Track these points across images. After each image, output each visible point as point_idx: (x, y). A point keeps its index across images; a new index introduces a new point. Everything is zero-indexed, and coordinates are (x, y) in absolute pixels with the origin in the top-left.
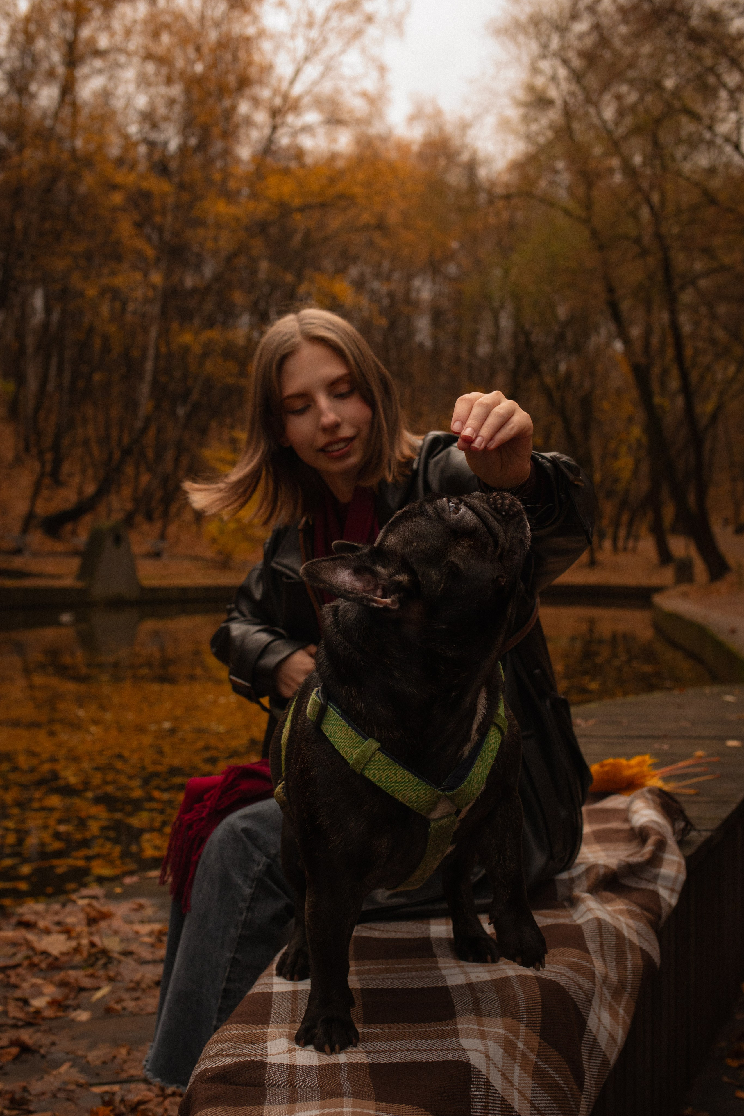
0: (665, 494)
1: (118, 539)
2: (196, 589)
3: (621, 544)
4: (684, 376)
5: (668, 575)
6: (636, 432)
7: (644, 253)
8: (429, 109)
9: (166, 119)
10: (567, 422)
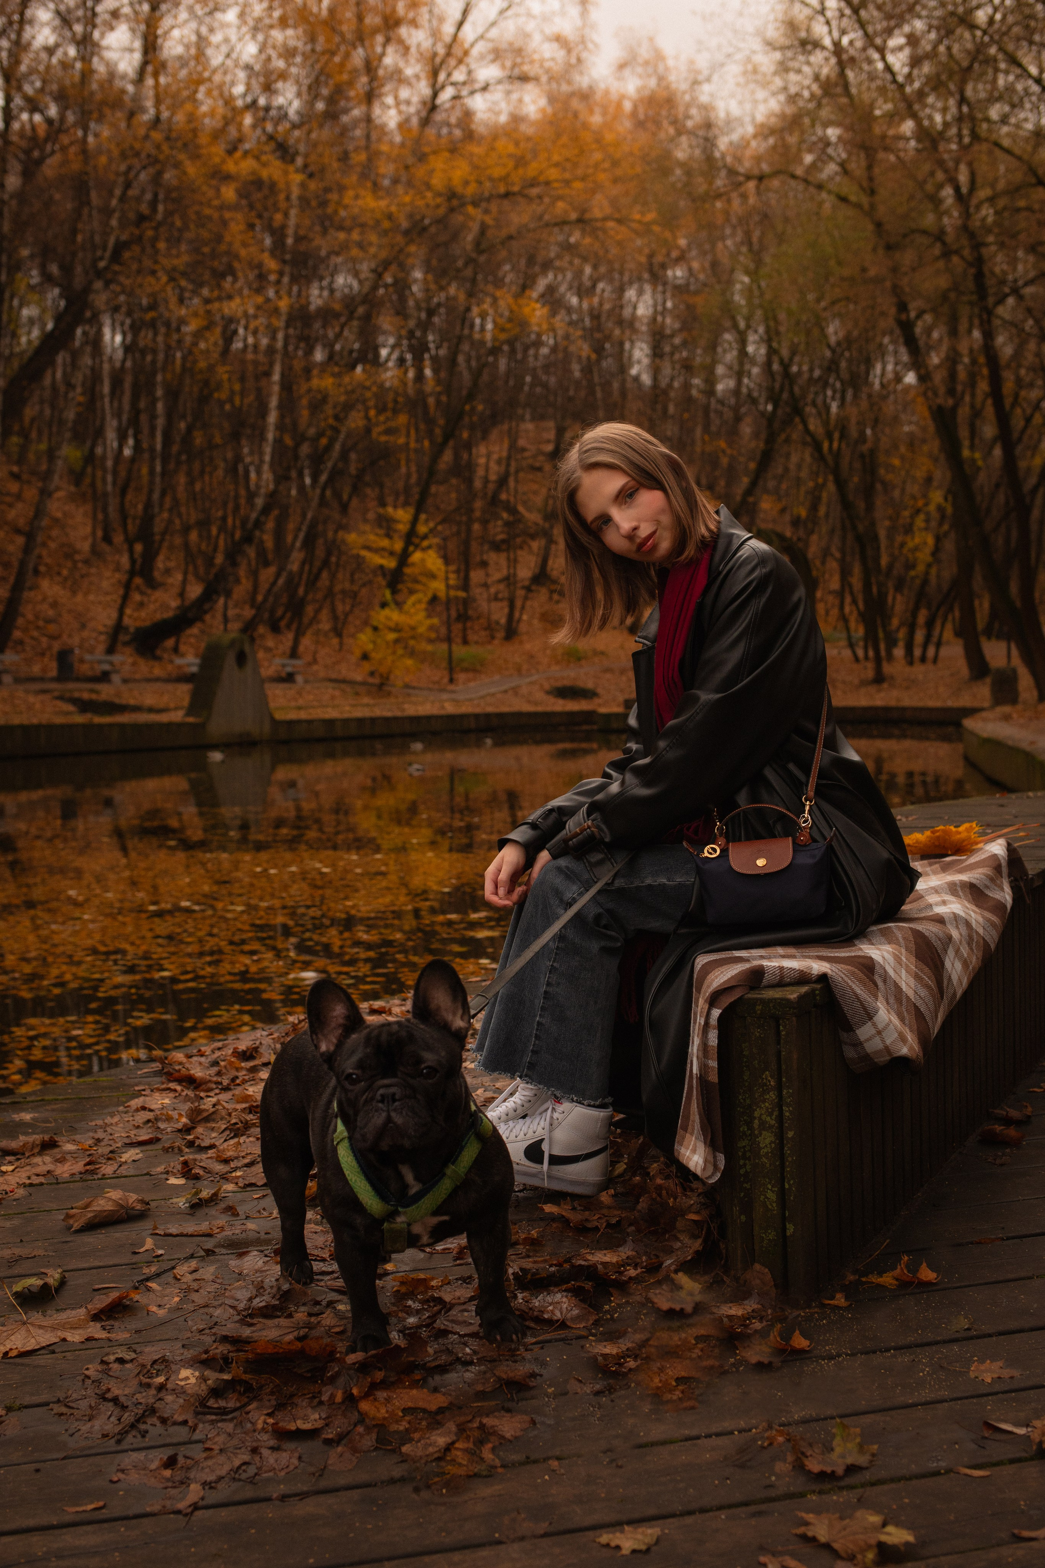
0: (978, 581)
1: (241, 659)
2: (346, 721)
3: (917, 652)
4: (1003, 419)
5: (983, 692)
6: (937, 497)
7: (947, 254)
8: (644, 53)
9: (283, 76)
10: (841, 484)
